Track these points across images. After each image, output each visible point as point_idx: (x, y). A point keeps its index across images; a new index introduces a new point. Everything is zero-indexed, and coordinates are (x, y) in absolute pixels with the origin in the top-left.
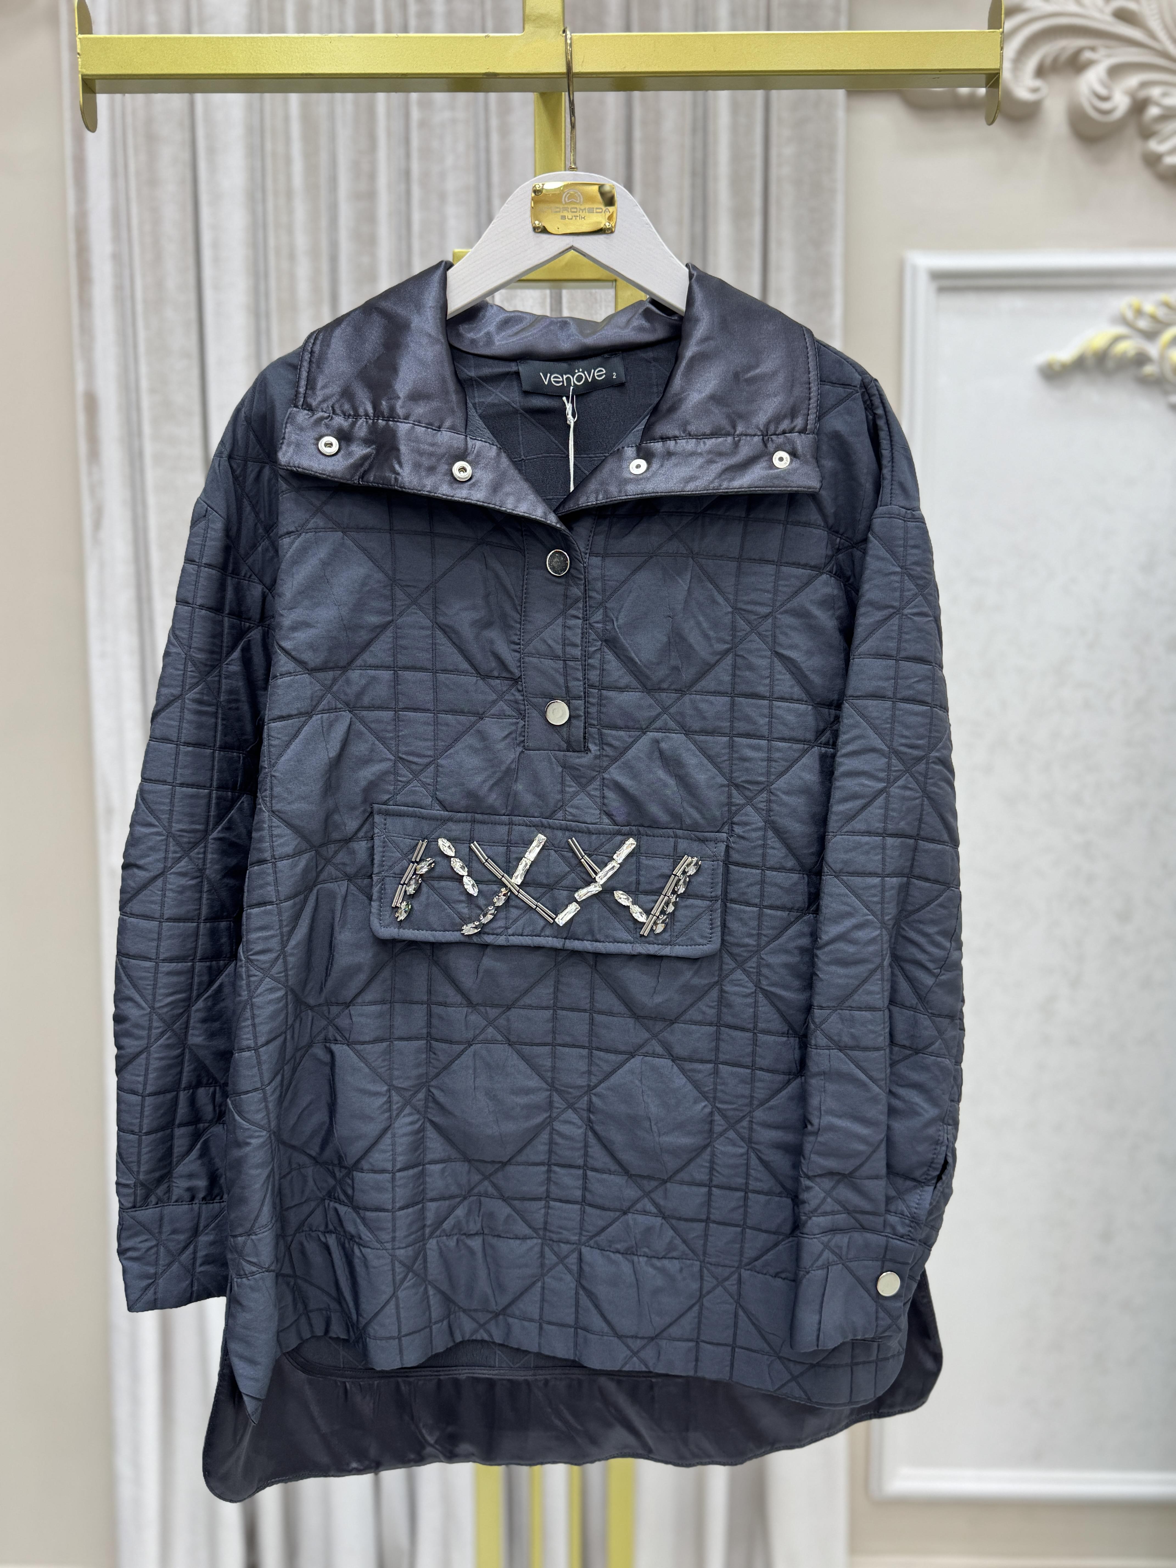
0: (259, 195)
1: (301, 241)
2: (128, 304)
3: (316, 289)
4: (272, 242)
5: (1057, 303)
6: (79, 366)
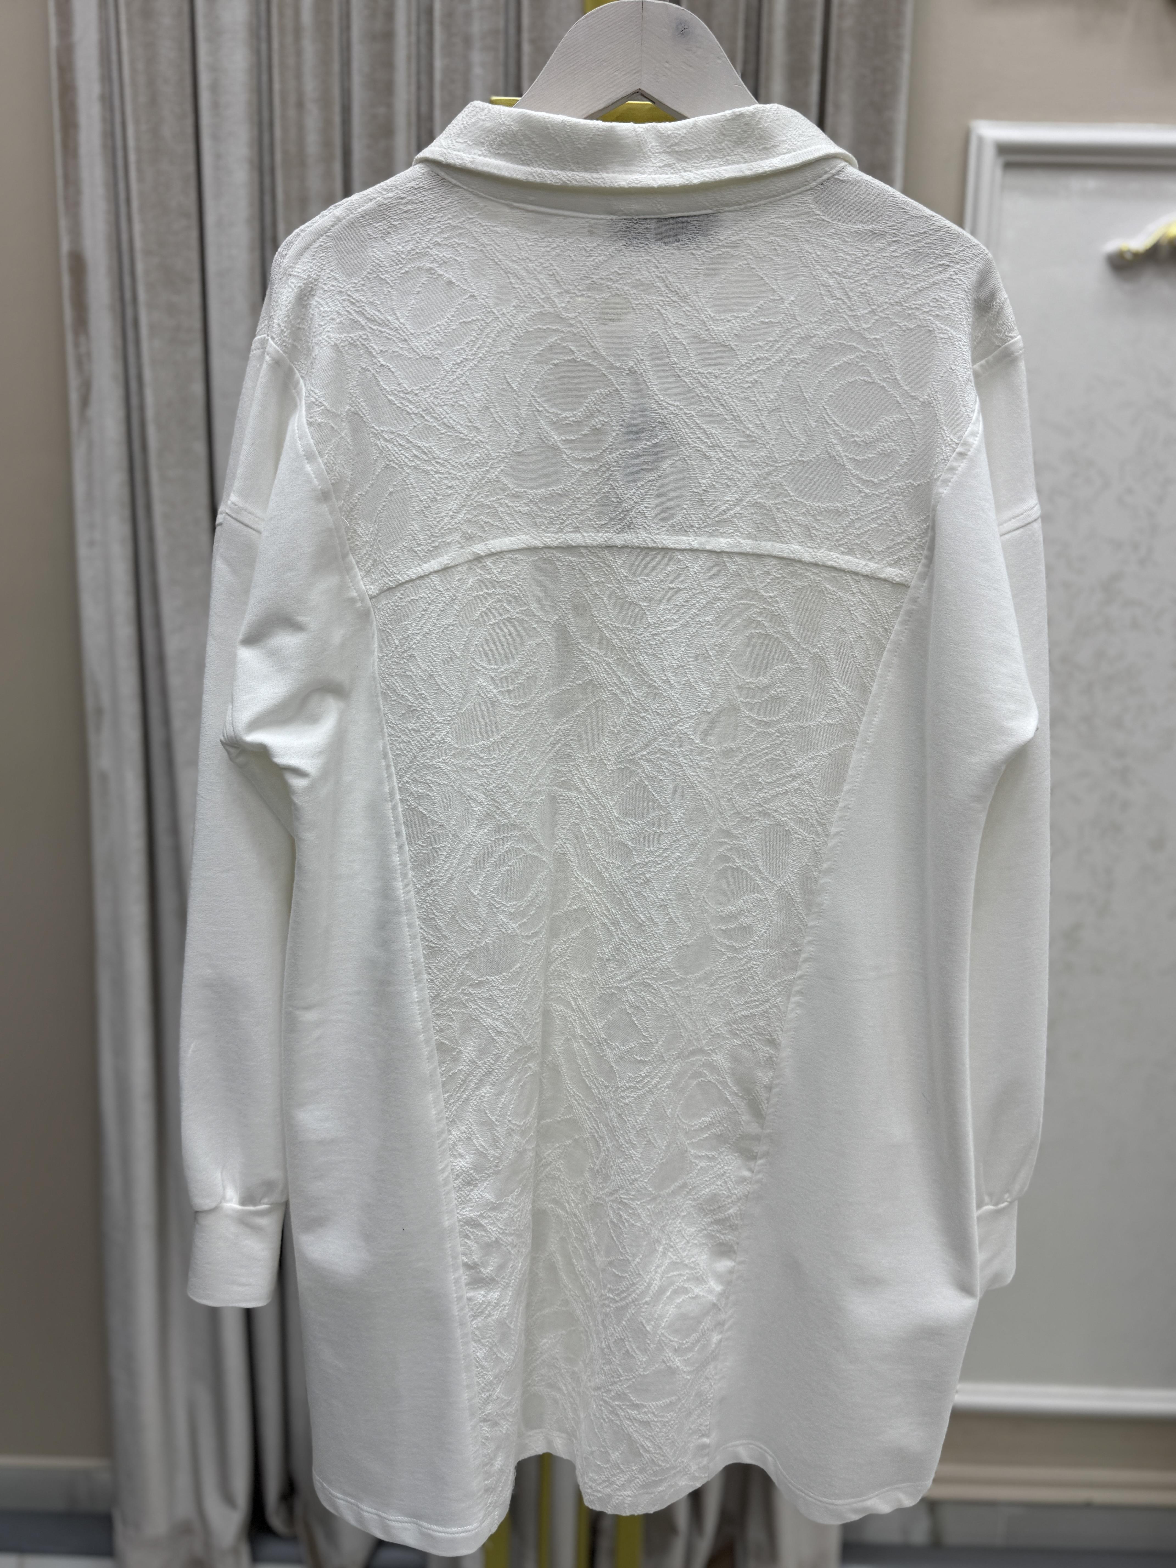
0: (263, 32)
1: (310, 86)
2: (120, 154)
3: (327, 144)
4: (277, 87)
5: (1135, 184)
6: (63, 223)
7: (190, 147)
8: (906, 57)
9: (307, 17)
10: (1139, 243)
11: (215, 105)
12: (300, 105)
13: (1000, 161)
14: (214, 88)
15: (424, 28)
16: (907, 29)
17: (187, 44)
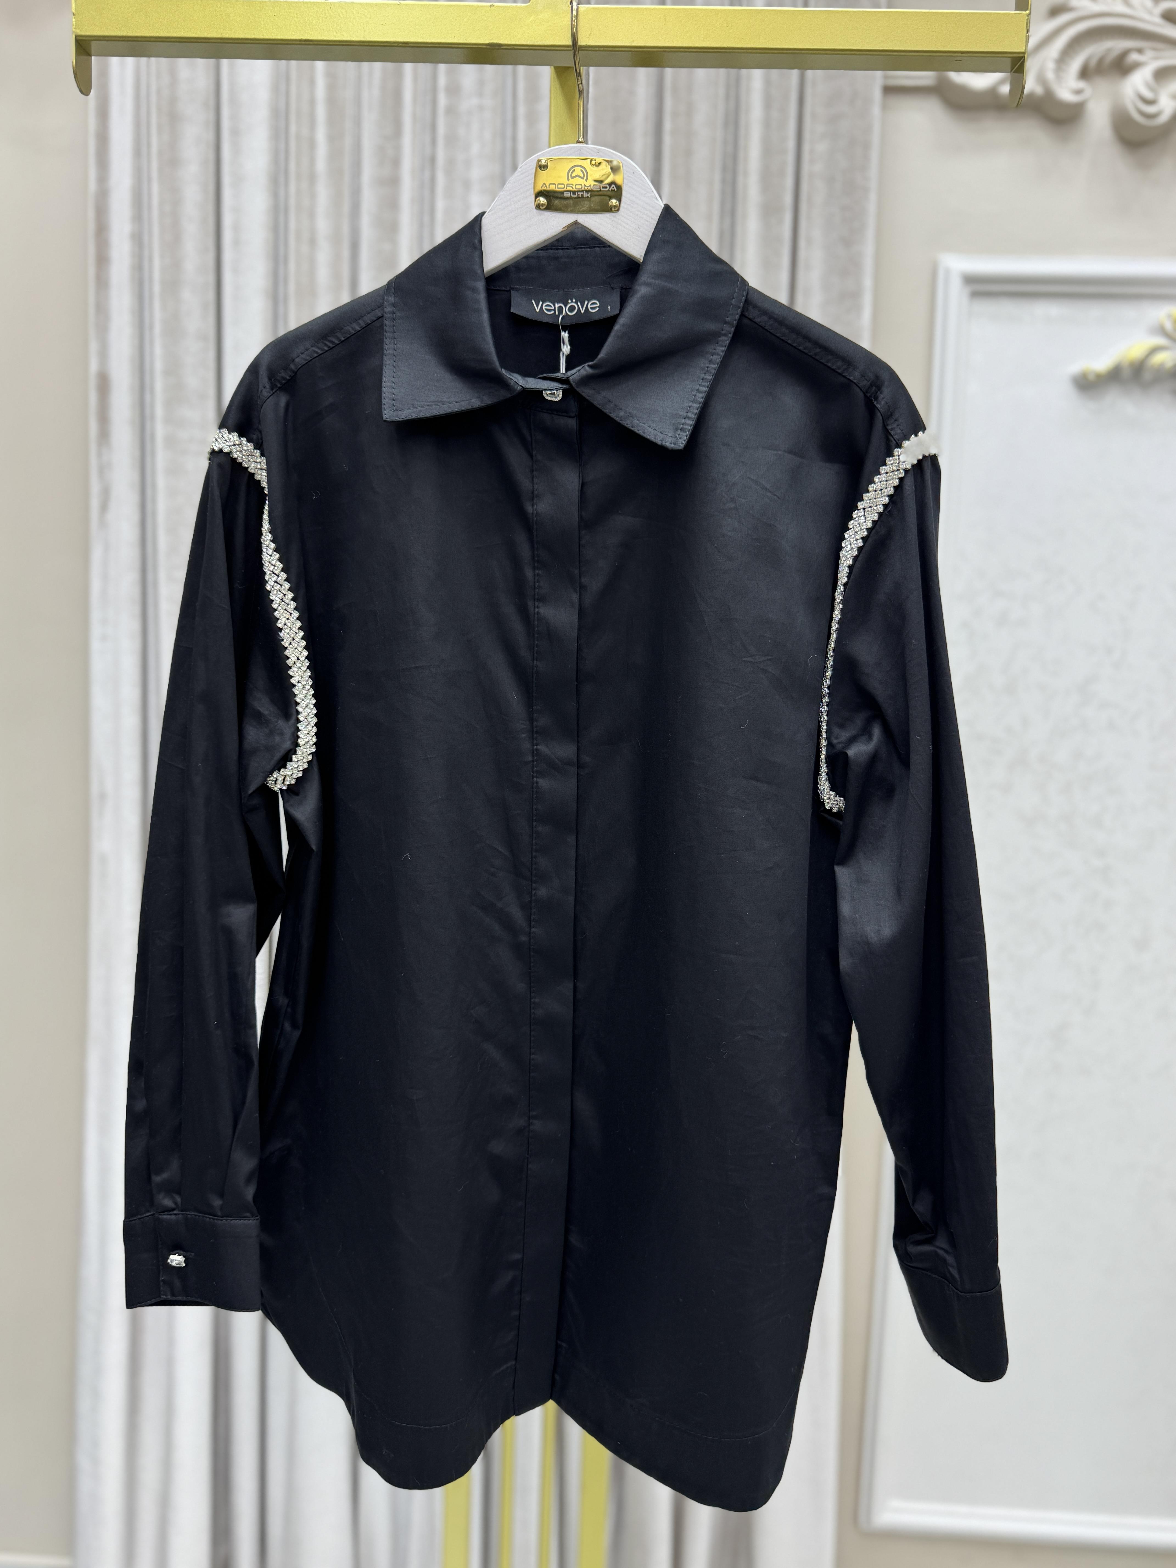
5: (1094, 311)
6: (94, 346)
7: (211, 278)
8: (873, 197)
9: (321, 165)
10: (1101, 364)
11: (237, 242)
12: (313, 242)
13: (967, 291)
14: (237, 228)
15: (427, 174)
16: (873, 172)
17: (211, 188)
